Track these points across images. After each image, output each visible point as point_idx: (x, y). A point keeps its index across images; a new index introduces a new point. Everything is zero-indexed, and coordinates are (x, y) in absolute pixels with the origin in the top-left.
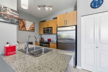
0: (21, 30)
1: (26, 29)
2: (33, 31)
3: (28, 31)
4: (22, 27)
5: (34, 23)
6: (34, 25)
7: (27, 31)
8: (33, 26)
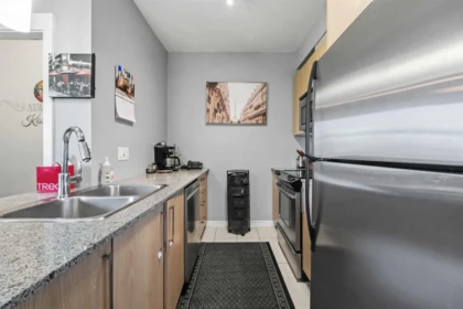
0: (213, 124)
1: (228, 118)
2: (257, 124)
3: (239, 123)
4: (216, 111)
5: (265, 85)
6: (267, 92)
7: (232, 124)
8: (258, 101)
